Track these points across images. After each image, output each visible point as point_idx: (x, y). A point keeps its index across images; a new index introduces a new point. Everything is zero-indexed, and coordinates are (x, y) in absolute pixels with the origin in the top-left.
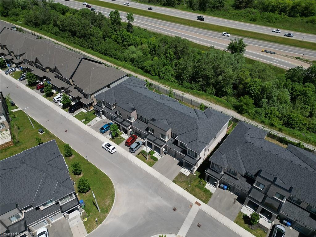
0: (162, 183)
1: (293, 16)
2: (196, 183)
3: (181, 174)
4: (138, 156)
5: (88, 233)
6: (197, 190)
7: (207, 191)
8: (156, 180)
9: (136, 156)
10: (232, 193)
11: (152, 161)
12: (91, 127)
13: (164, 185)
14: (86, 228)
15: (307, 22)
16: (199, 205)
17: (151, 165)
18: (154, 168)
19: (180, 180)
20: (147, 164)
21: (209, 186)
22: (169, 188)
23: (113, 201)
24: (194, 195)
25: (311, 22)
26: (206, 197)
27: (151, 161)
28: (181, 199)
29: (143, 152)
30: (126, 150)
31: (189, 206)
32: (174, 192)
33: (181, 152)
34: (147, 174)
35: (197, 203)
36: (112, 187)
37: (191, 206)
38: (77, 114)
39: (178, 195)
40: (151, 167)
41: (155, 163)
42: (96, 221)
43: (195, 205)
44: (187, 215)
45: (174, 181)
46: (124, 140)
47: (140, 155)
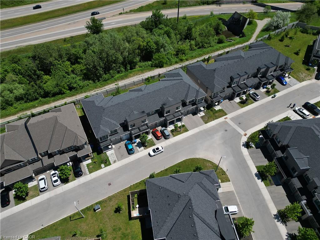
0: (204, 130)
2: (212, 113)
3: (202, 117)
5: (230, 181)
6: (216, 115)
7: (220, 110)
8: (201, 132)
9: (174, 136)
10: (225, 100)
11: (184, 129)
12: (118, 161)
13: (206, 129)
14: (226, 182)
16: (227, 118)
17: (187, 130)
18: (190, 130)
19: (206, 120)
20: (185, 132)
21: (217, 108)
22: (210, 128)
23: (209, 161)
24: (219, 118)
26: (222, 113)
28: (220, 124)
29: (172, 131)
31: (226, 123)
32: (213, 126)
35: (225, 118)
36: (197, 159)
37: (226, 122)
38: (87, 170)
39: (216, 125)
41: (186, 128)
42: (222, 174)
43: (226, 120)
44: (231, 126)
45: (206, 123)
46: (152, 139)
47: (174, 133)
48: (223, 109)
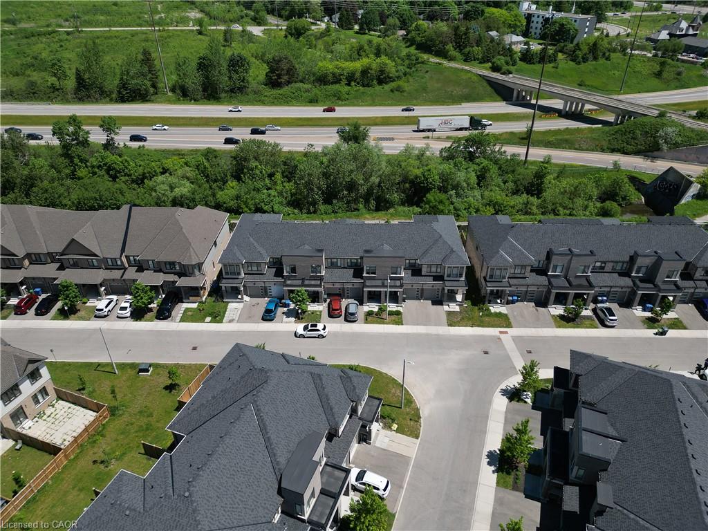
0: (438, 335)
1: (368, 85)
3: (449, 314)
4: (366, 321)
5: (417, 438)
6: (487, 319)
7: (499, 315)
8: (427, 336)
9: (365, 323)
10: (525, 303)
11: (397, 318)
12: (238, 322)
13: (443, 335)
14: (407, 435)
15: (392, 91)
16: (506, 333)
17: (400, 323)
18: (407, 324)
19: (453, 320)
20: (393, 324)
21: (494, 309)
22: (454, 336)
24: (489, 327)
25: (397, 90)
26: (504, 321)
27: (393, 317)
28: (481, 338)
29: (370, 314)
30: (341, 323)
31: (498, 340)
32: (463, 336)
33: (434, 280)
34: (406, 336)
35: (501, 332)
37: (500, 339)
38: (181, 315)
39: (472, 336)
40: (402, 324)
41: (401, 318)
42: (411, 420)
43: (502, 336)
44: (505, 349)
45: (450, 325)
46: (321, 312)
47: (370, 318)
48: (510, 316)
